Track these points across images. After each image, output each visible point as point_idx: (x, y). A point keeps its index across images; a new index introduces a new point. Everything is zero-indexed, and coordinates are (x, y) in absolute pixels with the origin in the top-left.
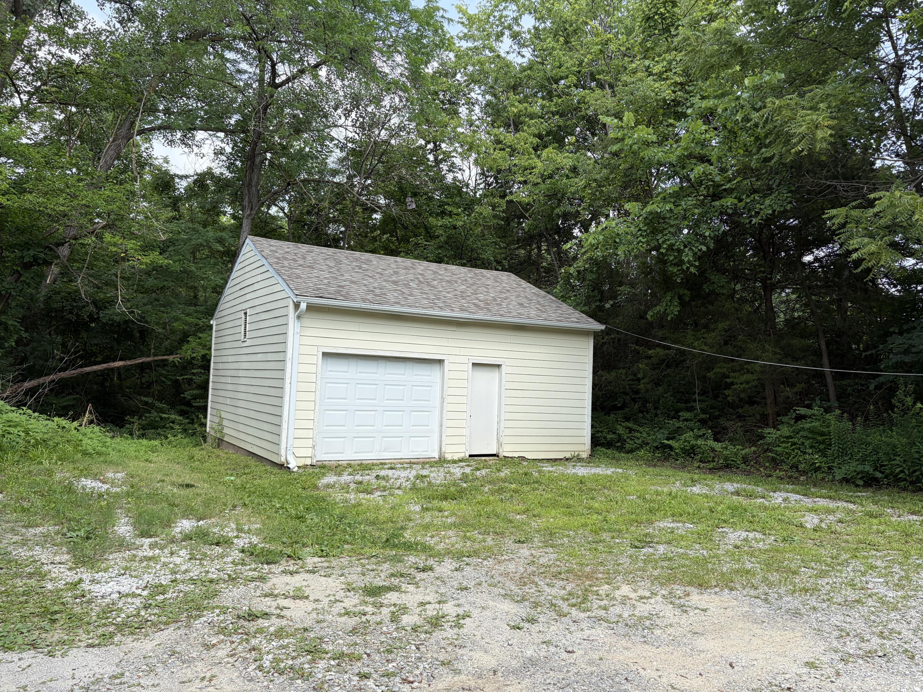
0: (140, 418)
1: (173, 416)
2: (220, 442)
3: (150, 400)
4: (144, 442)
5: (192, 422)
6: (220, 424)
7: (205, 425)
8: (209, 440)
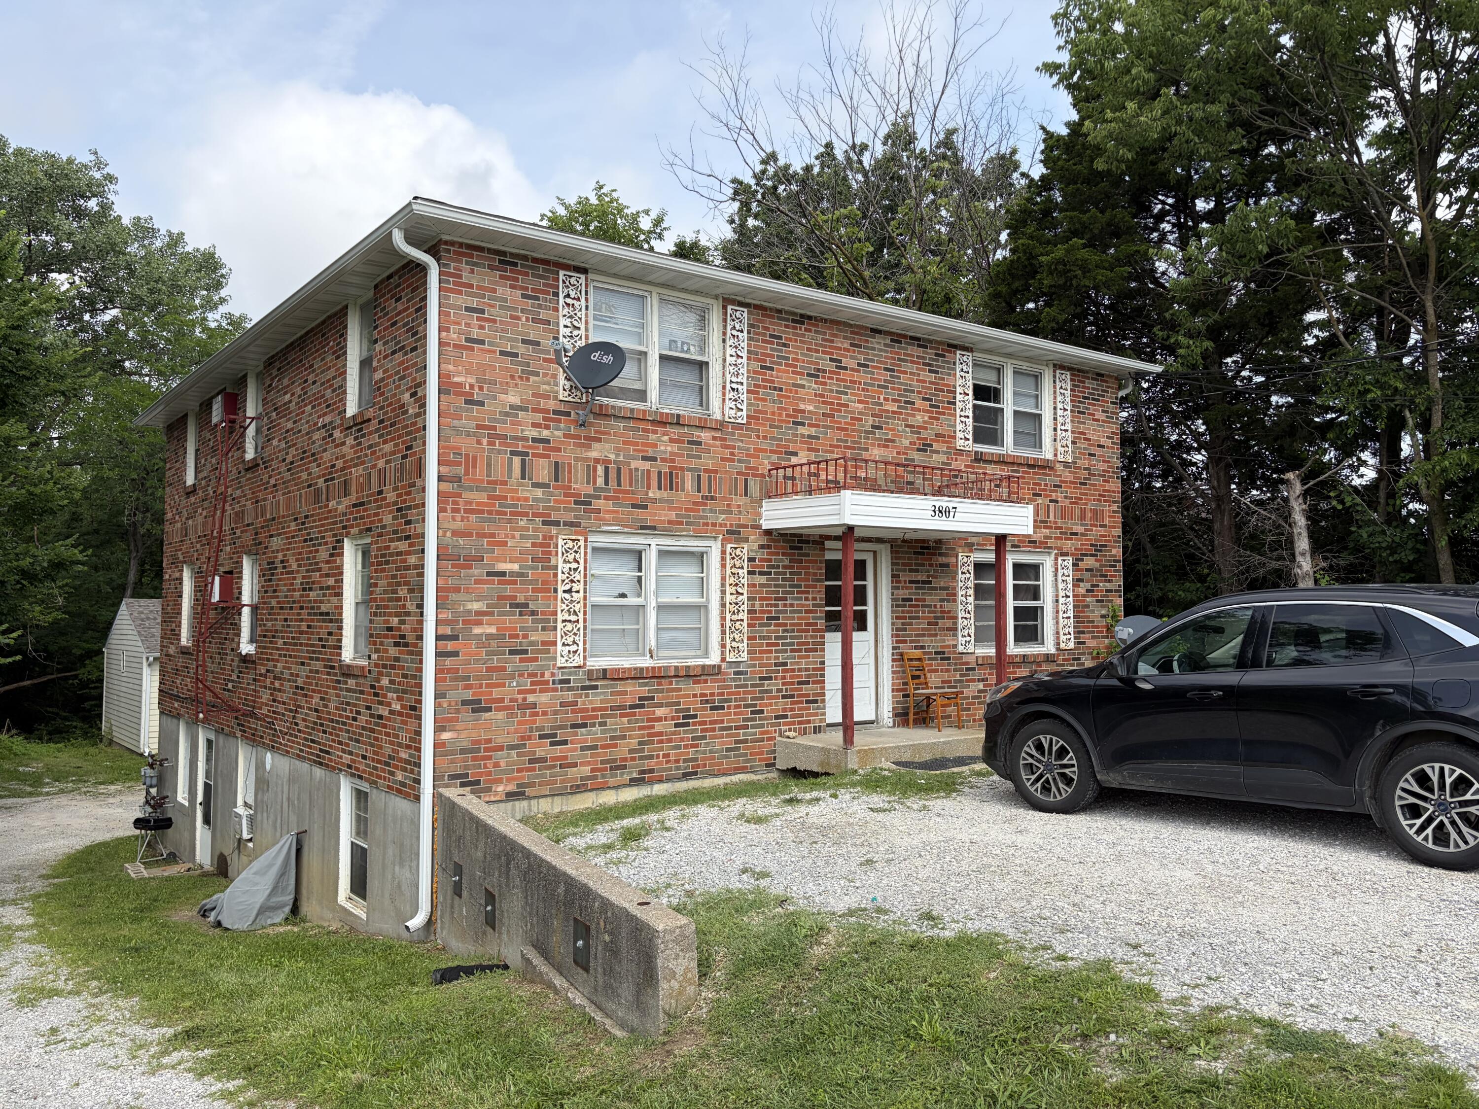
0: (46, 725)
1: (74, 724)
2: (111, 742)
3: (55, 710)
4: (52, 745)
5: (91, 727)
6: (111, 729)
7: (100, 729)
8: (104, 740)
